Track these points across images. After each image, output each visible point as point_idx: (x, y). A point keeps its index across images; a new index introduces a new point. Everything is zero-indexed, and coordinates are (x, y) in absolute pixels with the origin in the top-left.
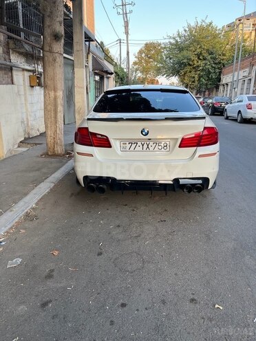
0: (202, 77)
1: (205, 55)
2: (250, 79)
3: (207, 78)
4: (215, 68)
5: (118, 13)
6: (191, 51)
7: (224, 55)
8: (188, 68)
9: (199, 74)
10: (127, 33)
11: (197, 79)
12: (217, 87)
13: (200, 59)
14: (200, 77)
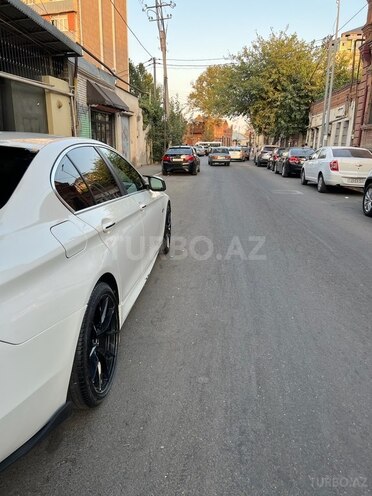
0: (280, 116)
1: (285, 84)
2: (348, 121)
3: (288, 119)
4: (299, 103)
5: (151, 19)
6: (263, 77)
7: (313, 84)
8: (259, 104)
9: (276, 113)
10: (164, 49)
11: (273, 119)
12: (304, 132)
13: (278, 90)
14: (278, 116)
